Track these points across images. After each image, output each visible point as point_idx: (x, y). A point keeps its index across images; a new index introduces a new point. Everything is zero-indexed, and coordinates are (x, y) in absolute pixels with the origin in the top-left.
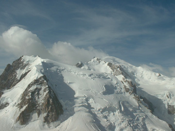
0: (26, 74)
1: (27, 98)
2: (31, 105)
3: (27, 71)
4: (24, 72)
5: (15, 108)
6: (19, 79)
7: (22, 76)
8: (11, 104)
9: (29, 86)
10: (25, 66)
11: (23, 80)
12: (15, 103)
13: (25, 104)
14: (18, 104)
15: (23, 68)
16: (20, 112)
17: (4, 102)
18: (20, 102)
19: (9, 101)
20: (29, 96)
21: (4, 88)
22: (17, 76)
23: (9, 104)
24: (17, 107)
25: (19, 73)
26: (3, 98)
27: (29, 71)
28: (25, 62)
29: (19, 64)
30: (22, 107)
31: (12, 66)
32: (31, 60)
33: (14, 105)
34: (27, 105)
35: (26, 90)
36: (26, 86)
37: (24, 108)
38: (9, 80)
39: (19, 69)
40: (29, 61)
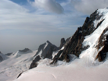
0: (101, 22)
1: (103, 40)
2: (106, 46)
3: (102, 20)
4: (99, 21)
5: (94, 49)
6: (96, 27)
7: (98, 24)
8: (91, 46)
9: (104, 31)
10: (100, 17)
11: (99, 27)
12: (94, 45)
13: (102, 46)
14: (97, 46)
15: (99, 19)
16: (98, 52)
17: (86, 45)
18: (98, 44)
19: (90, 44)
20: (105, 39)
22: (95, 25)
23: (89, 46)
24: (96, 48)
25: (96, 22)
26: (85, 42)
27: (104, 20)
28: (99, 14)
29: (95, 16)
30: (99, 48)
31: (90, 18)
32: (105, 11)
33: (93, 47)
34: (103, 47)
35: (102, 35)
36: (102, 32)
37: (101, 48)
38: (88, 29)
39: (96, 20)
40: (102, 13)
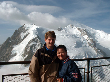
0: (27, 35)
1: (28, 50)
2: (30, 55)
3: (27, 34)
4: (25, 34)
5: (21, 56)
6: (22, 38)
7: (24, 37)
8: (18, 54)
9: (29, 43)
10: (26, 30)
11: (25, 39)
12: (21, 54)
13: (27, 54)
14: (23, 54)
15: (25, 32)
16: (24, 59)
17: (14, 53)
18: (24, 53)
19: (17, 52)
20: (29, 49)
21: (14, 45)
22: (22, 37)
23: (17, 54)
24: (22, 56)
25: (23, 35)
26: (13, 50)
27: (29, 34)
28: (26, 29)
29: (22, 29)
30: (25, 56)
31: (18, 31)
32: (29, 27)
33: (20, 55)
34: (28, 55)
35: (27, 45)
36: (27, 43)
37: (26, 56)
38: (16, 39)
39: (23, 33)
40: (28, 28)
